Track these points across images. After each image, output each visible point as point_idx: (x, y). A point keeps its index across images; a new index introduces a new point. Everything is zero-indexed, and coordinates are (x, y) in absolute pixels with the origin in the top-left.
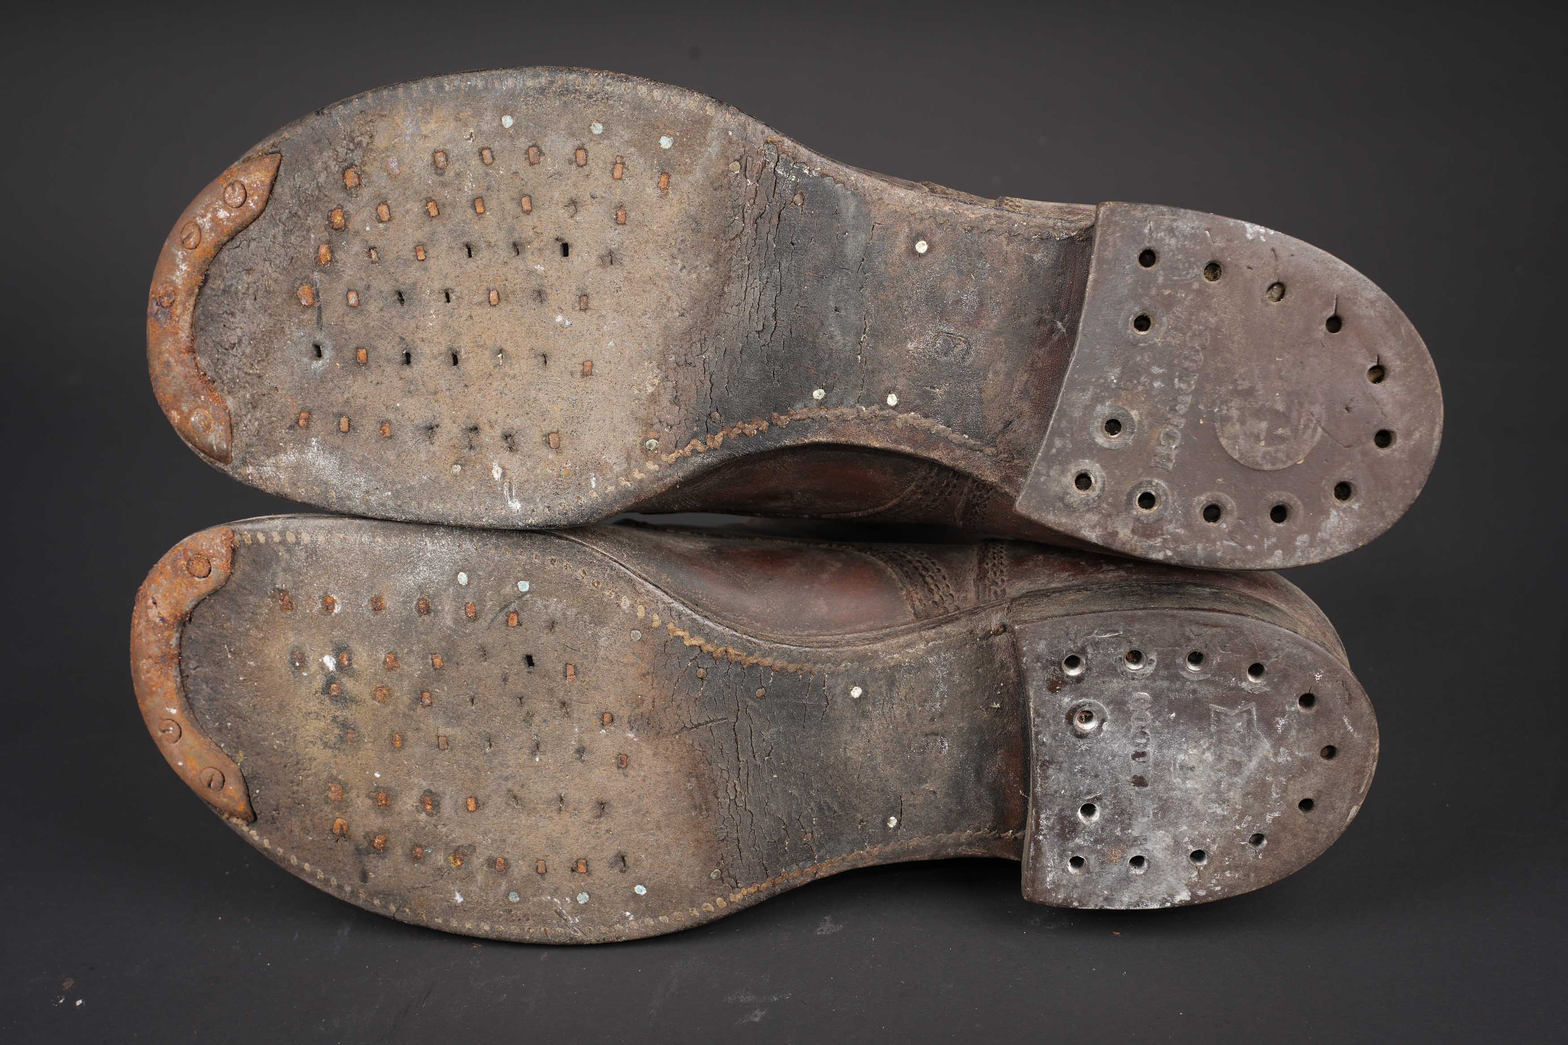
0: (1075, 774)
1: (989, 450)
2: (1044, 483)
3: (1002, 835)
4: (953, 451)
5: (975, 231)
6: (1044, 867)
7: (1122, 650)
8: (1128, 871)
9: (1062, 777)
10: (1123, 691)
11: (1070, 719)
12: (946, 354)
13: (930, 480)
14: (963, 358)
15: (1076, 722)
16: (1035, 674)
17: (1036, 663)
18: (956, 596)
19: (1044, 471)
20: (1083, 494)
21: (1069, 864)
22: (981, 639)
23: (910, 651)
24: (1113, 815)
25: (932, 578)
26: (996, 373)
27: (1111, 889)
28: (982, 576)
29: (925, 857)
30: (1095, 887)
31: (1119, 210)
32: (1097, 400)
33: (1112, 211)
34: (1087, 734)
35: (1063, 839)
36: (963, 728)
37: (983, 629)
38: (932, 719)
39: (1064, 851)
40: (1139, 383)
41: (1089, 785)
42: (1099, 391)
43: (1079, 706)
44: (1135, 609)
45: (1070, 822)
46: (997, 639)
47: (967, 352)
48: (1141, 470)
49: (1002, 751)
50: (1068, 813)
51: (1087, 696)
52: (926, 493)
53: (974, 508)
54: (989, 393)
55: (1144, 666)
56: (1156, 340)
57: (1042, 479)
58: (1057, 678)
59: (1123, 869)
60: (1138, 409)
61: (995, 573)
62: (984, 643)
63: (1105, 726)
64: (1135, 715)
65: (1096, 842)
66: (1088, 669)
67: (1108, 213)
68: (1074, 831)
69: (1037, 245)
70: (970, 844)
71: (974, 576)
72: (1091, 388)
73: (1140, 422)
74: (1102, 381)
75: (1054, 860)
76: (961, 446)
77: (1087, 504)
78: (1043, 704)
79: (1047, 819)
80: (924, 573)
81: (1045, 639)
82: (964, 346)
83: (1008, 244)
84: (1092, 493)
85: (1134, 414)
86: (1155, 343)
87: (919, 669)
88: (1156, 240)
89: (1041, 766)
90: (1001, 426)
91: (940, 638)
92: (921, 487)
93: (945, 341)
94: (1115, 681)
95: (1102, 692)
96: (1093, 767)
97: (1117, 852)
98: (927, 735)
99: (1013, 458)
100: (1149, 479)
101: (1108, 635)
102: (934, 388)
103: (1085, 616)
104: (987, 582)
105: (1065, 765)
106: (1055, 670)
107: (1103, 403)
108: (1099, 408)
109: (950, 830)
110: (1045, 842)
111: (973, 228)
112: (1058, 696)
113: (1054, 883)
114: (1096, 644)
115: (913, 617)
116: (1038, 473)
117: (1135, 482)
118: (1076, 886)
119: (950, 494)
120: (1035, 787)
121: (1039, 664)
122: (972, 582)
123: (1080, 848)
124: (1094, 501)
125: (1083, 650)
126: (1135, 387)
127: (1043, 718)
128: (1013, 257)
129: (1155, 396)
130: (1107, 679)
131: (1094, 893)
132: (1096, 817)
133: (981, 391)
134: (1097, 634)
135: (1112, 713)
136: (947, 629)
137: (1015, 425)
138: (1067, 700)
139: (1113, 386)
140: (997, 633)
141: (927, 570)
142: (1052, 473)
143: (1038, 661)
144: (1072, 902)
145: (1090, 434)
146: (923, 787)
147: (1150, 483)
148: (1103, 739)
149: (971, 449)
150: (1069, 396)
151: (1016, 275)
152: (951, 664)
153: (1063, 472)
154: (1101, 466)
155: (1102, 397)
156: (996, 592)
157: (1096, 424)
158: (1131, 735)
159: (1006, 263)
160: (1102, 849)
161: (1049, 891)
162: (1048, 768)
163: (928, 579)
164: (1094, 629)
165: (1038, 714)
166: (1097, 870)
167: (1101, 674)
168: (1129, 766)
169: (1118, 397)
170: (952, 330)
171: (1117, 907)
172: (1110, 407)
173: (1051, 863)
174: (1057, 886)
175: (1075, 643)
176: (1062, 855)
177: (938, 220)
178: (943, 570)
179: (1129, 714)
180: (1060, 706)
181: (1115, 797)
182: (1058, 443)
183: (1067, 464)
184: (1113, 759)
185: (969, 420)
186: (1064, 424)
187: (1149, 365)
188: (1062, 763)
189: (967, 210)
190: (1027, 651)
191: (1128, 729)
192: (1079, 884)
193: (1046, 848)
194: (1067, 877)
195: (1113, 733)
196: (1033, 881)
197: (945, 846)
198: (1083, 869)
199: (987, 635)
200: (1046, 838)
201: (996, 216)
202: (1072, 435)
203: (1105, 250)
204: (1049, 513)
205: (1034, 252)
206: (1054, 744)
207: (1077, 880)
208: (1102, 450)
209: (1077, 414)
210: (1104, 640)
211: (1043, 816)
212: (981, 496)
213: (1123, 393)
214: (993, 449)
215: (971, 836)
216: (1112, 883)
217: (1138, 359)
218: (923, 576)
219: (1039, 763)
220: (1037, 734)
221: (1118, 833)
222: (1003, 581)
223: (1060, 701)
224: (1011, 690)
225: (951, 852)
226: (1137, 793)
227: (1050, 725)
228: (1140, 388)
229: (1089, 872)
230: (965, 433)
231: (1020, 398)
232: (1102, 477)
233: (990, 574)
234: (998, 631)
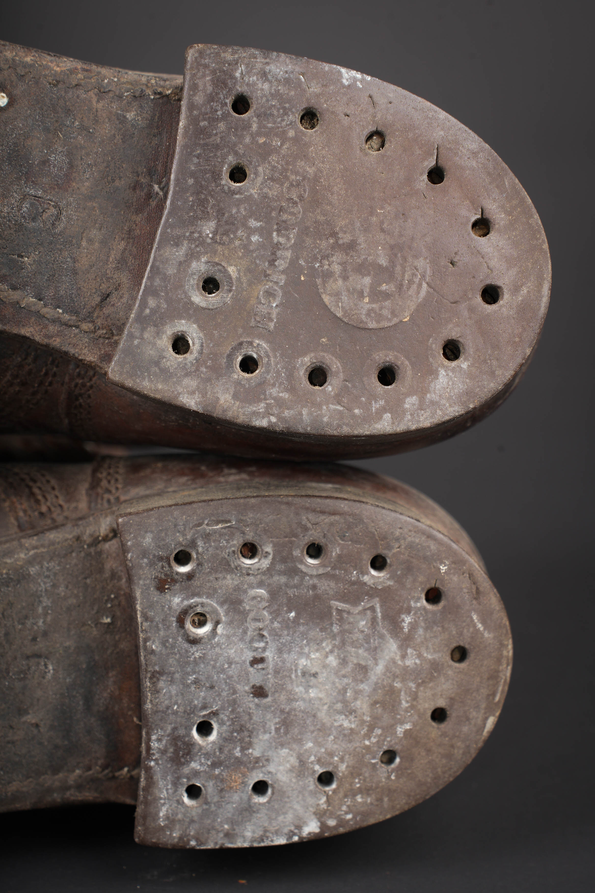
0: (188, 686)
1: (86, 326)
2: (138, 347)
3: (117, 774)
4: (46, 327)
5: (60, 86)
6: (157, 799)
7: (235, 542)
8: (249, 799)
9: (174, 690)
10: (237, 589)
11: (181, 622)
12: (34, 219)
13: (27, 368)
14: (53, 224)
15: (188, 625)
16: (141, 572)
17: (142, 559)
18: (65, 506)
19: (137, 334)
20: (180, 358)
21: (185, 795)
22: (90, 546)
23: (9, 561)
24: (232, 733)
25: (40, 488)
26: (90, 241)
27: (232, 822)
28: (95, 485)
29: (26, 805)
30: (214, 821)
31: (208, 52)
32: (191, 256)
33: (201, 53)
34: (201, 639)
35: (177, 764)
36: (69, 647)
37: (91, 535)
38: (34, 639)
39: (178, 778)
40: (236, 237)
41: (204, 698)
42: (193, 246)
43: (190, 607)
44: (248, 497)
45: (184, 743)
46: (107, 546)
47: (58, 218)
48: (240, 331)
49: (114, 673)
50: (182, 732)
51: (198, 595)
52: (23, 384)
53: (77, 399)
54: (84, 262)
55: (260, 560)
56: (253, 192)
57: (136, 342)
58: (166, 575)
59: (245, 797)
60: (236, 266)
61: (109, 482)
62: (92, 550)
63: (220, 629)
64: (251, 615)
65: (214, 765)
66: (200, 564)
67: (197, 55)
68: (189, 753)
69: (129, 103)
70: (79, 787)
71: (86, 485)
72: (185, 243)
73: (239, 279)
74: (196, 235)
75: (167, 790)
76: (55, 321)
77: (184, 368)
78: (151, 606)
79: (159, 740)
80: (31, 484)
81: (152, 532)
82: (53, 211)
83: (98, 101)
84: (190, 357)
85: (232, 270)
86: (251, 194)
87: (19, 582)
88: (248, 85)
89: (151, 678)
90: (98, 299)
91: (43, 546)
92: (16, 376)
93: (32, 205)
94: (229, 577)
95: (215, 590)
96: (209, 678)
97: (237, 777)
98: (28, 657)
99: (113, 334)
100: (249, 340)
101: (220, 526)
102: (22, 257)
103: (194, 506)
104: (100, 490)
105: (177, 676)
106: (163, 567)
107: (198, 259)
108: (194, 264)
109: (56, 770)
110: (157, 769)
111: (58, 82)
112: (168, 596)
113: (167, 818)
114: (207, 537)
115: (16, 529)
116: (131, 336)
117: (234, 344)
118: (192, 821)
119: (50, 384)
120: (145, 703)
121: (145, 560)
122: (84, 492)
123: (196, 773)
124: (192, 364)
125: (193, 544)
126: (231, 241)
127: (152, 621)
128: (104, 115)
129: (252, 251)
130: (220, 575)
131: (213, 828)
132: (213, 737)
133: (75, 260)
134: (207, 525)
135: (227, 614)
136: (52, 536)
137: (113, 299)
138: (177, 600)
139: (209, 241)
140: (106, 539)
141: (35, 481)
142: (146, 335)
143: (144, 557)
144: (189, 841)
145: (185, 293)
146: (24, 719)
147: (251, 343)
148: (218, 644)
149: (66, 325)
150: (162, 251)
151: (109, 135)
152: (55, 574)
153: (158, 334)
154: (199, 327)
155: (198, 252)
156: (109, 501)
157: (192, 282)
158: (248, 638)
159: (97, 121)
160: (220, 774)
161: (162, 829)
162: (158, 680)
163: (36, 491)
164: (204, 519)
165: (146, 618)
166: (216, 799)
167: (214, 570)
168: (247, 674)
169: (215, 252)
170: (40, 193)
171: (240, 844)
172: (207, 263)
173: (164, 794)
174: (171, 821)
175: (184, 535)
176: (176, 784)
177: (19, 71)
178: (53, 482)
179: (244, 614)
180: (170, 608)
181: (233, 711)
182: (152, 302)
183: (163, 325)
184: (229, 667)
185: (62, 293)
186: (157, 282)
187: (246, 218)
188: (174, 673)
189: (51, 61)
190: (133, 545)
191: (245, 632)
192: (196, 818)
193: (158, 777)
194: (183, 810)
195: (228, 637)
196: (145, 818)
197: (50, 790)
198: (201, 799)
199: (96, 541)
200: (157, 764)
201: (84, 70)
202: (167, 294)
203: (194, 95)
204: (144, 379)
205: (127, 111)
206: (164, 652)
207: (194, 813)
208: (199, 309)
209: (171, 271)
210: (215, 532)
211: (154, 737)
212: (84, 385)
213: (219, 248)
214: (90, 325)
215: (80, 777)
216: (233, 815)
217: (234, 211)
218: (30, 488)
219: (149, 675)
220: (146, 640)
221: (238, 754)
222: (117, 489)
223: (170, 601)
224: (123, 603)
225: (57, 797)
226: (257, 705)
227: (159, 630)
228: (237, 243)
229: (207, 803)
230: (59, 307)
231: (117, 269)
232: (200, 338)
233: (104, 483)
234: (107, 536)
